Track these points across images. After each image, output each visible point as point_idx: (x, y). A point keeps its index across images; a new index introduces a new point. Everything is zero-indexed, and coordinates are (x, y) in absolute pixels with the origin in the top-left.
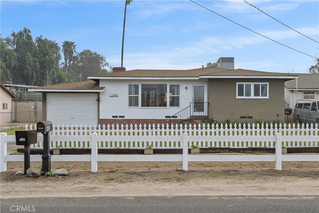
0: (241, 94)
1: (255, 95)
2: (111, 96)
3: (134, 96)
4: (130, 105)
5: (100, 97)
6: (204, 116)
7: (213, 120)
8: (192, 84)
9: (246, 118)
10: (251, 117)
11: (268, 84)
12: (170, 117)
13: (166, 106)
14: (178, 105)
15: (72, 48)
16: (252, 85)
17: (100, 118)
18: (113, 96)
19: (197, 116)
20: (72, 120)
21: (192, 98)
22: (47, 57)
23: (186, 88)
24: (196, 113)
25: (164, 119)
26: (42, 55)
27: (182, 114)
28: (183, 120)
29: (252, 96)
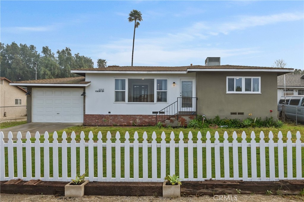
0: (231, 89)
1: (246, 90)
2: (97, 91)
3: (121, 91)
4: (117, 100)
5: (86, 92)
6: (192, 112)
7: (201, 116)
8: (180, 79)
9: (236, 114)
10: (242, 114)
11: (260, 78)
12: (157, 113)
13: (153, 102)
14: (165, 100)
15: (104, 63)
16: (243, 79)
17: (86, 114)
18: (99, 91)
19: (185, 112)
20: (58, 115)
21: (179, 93)
22: (82, 68)
23: (174, 83)
24: (184, 108)
25: (151, 115)
26: (78, 67)
27: (168, 110)
28: (170, 116)
29: (243, 91)
